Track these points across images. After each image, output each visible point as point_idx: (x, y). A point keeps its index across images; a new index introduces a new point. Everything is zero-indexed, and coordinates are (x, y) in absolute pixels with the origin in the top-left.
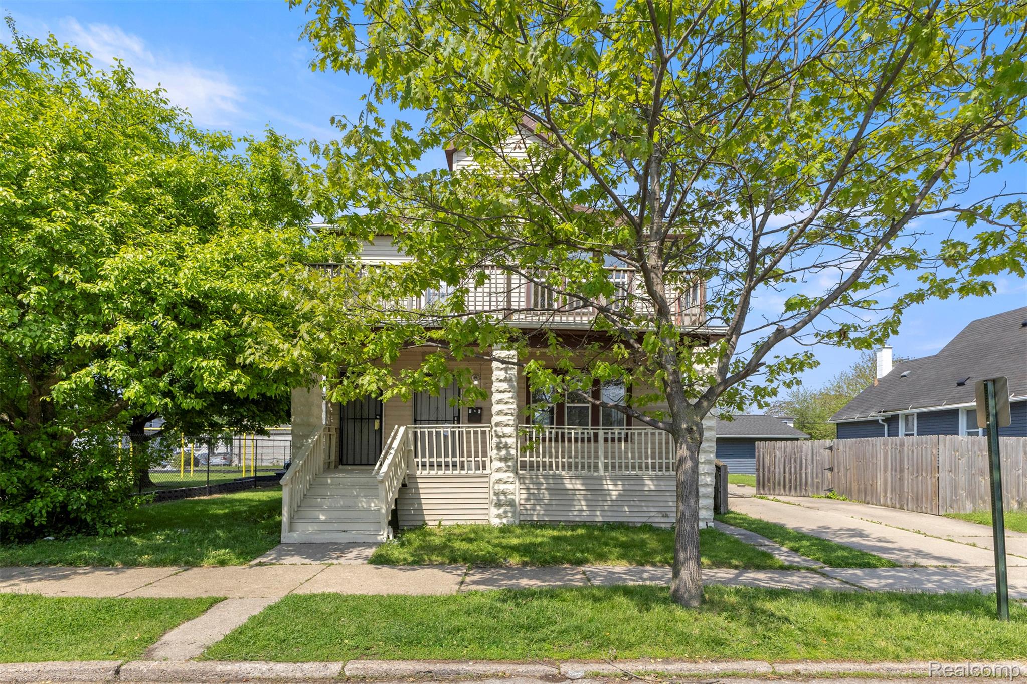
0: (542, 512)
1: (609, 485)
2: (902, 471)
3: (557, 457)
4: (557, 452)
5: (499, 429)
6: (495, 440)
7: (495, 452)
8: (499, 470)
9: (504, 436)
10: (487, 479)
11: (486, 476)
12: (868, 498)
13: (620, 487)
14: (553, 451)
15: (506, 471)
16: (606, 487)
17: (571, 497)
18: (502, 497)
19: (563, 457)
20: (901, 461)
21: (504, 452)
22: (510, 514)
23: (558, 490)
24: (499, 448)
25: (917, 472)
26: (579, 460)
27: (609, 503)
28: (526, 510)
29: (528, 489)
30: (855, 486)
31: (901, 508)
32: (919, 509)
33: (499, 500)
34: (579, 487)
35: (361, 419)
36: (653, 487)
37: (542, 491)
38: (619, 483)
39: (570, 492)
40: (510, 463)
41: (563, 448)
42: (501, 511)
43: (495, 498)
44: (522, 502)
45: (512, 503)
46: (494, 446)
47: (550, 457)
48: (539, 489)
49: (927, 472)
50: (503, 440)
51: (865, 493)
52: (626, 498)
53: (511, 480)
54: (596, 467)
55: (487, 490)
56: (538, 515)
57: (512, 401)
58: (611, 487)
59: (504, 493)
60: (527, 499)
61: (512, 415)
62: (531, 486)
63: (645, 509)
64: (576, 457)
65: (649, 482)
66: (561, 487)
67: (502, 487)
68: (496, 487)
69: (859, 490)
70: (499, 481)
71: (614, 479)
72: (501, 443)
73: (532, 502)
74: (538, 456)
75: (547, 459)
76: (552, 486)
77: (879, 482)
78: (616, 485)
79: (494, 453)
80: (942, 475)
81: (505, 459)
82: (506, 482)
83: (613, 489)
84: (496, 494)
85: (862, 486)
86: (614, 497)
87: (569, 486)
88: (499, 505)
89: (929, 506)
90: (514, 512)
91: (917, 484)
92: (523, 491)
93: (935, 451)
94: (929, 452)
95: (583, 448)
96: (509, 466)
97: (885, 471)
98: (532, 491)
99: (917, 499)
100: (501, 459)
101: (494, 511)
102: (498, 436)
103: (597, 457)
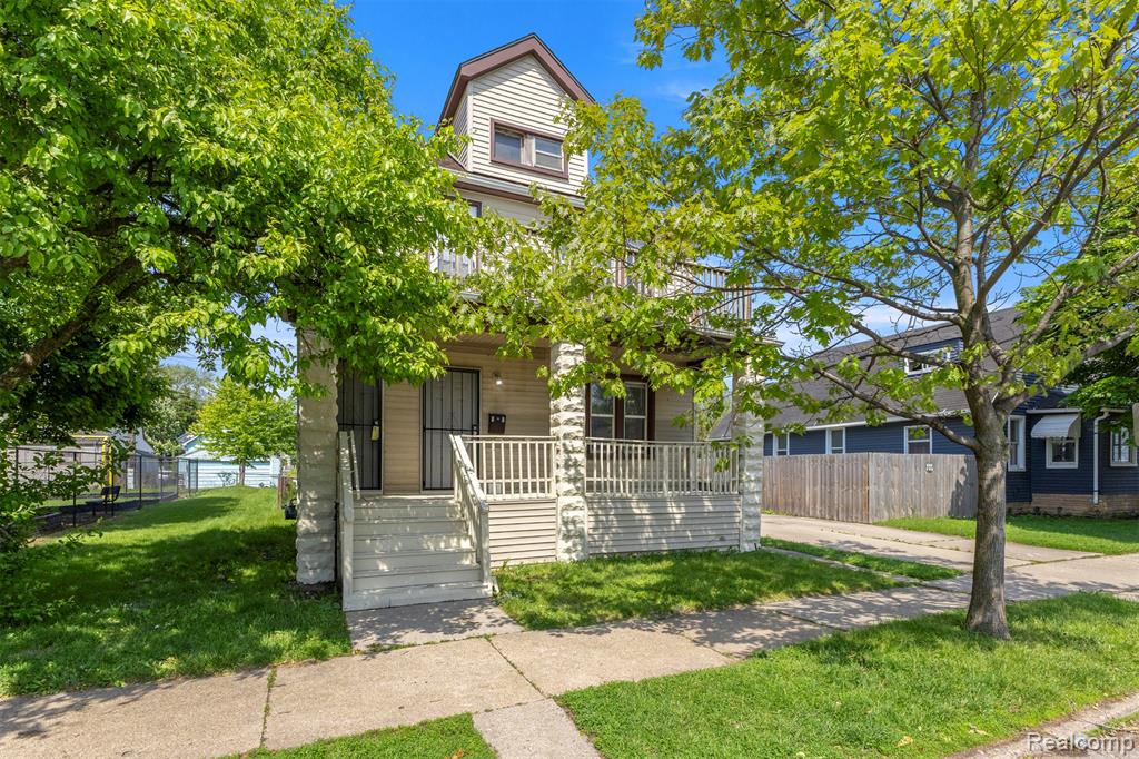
0: (610, 543)
1: (672, 508)
2: (832, 484)
3: (624, 476)
4: (624, 471)
5: (567, 442)
6: (563, 456)
7: (563, 471)
8: (567, 493)
9: (574, 451)
10: (553, 506)
11: (553, 501)
12: (796, 511)
13: (683, 510)
14: (621, 469)
15: (574, 495)
16: (670, 510)
17: (637, 523)
18: (571, 527)
19: (630, 477)
20: (831, 476)
21: (572, 471)
22: (579, 548)
23: (626, 516)
24: (567, 466)
25: (848, 485)
26: (646, 480)
27: (673, 528)
28: (595, 541)
29: (596, 515)
30: (781, 501)
31: (832, 519)
32: (849, 519)
33: (569, 531)
34: (645, 511)
35: (353, 425)
36: (711, 509)
37: (610, 518)
38: (682, 505)
39: (637, 517)
40: (579, 485)
41: (630, 465)
42: (570, 544)
43: (564, 528)
44: (591, 531)
45: (581, 535)
46: (562, 464)
47: (618, 477)
48: (607, 515)
49: (857, 485)
50: (572, 456)
51: (793, 507)
52: (689, 522)
53: (580, 505)
54: (661, 487)
55: (553, 519)
56: (607, 546)
57: (581, 407)
58: (675, 510)
59: (574, 522)
60: (595, 529)
61: (581, 425)
62: (600, 512)
63: (704, 533)
64: (643, 477)
65: (707, 503)
66: (628, 512)
67: (571, 514)
68: (565, 515)
69: (786, 504)
70: (568, 507)
71: (678, 500)
72: (570, 459)
73: (601, 531)
74: (605, 476)
75: (615, 480)
76: (620, 511)
77: (808, 496)
78: (679, 507)
79: (561, 472)
80: (872, 488)
81: (573, 480)
82: (575, 509)
83: (676, 511)
84: (565, 523)
85: (790, 500)
86: (678, 522)
87: (637, 511)
88: (567, 537)
89: (859, 516)
90: (583, 545)
91: (848, 497)
92: (592, 519)
93: (865, 467)
94: (860, 469)
95: (648, 466)
96: (578, 489)
97: (815, 485)
98: (601, 518)
99: (847, 511)
100: (570, 480)
101: (563, 545)
102: (567, 451)
103: (661, 477)
